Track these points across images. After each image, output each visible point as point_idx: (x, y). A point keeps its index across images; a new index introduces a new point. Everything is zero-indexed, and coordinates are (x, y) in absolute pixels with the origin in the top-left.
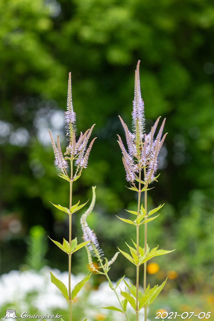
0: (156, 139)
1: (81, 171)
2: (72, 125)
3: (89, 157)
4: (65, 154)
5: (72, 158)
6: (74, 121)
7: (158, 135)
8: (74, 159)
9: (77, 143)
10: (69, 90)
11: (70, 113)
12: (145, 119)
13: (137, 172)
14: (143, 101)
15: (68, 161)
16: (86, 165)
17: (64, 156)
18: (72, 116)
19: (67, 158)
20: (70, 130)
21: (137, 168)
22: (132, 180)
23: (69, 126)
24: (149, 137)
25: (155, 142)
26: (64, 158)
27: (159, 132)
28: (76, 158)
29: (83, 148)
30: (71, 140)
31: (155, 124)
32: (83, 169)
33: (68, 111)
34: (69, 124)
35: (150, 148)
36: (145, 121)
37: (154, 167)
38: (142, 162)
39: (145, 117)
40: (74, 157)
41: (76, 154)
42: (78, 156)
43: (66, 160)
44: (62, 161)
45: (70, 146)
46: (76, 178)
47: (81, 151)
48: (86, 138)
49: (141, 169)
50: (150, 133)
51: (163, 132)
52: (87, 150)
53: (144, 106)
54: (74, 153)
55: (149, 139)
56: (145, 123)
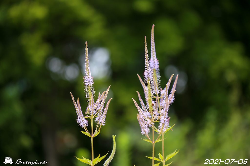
0: (171, 93)
1: (100, 128)
2: (91, 88)
3: (107, 115)
4: (86, 113)
5: (92, 117)
6: (92, 84)
7: (172, 90)
8: (93, 117)
9: (96, 104)
10: (87, 57)
11: (88, 77)
12: (160, 76)
13: (150, 126)
14: (158, 61)
15: (89, 120)
16: (104, 123)
17: (85, 115)
18: (90, 80)
19: (87, 117)
20: (88, 92)
21: (150, 123)
22: (146, 134)
23: (87, 89)
24: (164, 92)
25: (170, 96)
26: (85, 117)
27: (173, 87)
28: (95, 116)
29: (101, 107)
30: (90, 101)
31: (169, 81)
32: (101, 126)
33: (86, 75)
34: (88, 87)
35: (165, 102)
36: (160, 78)
37: (165, 122)
38: (154, 116)
39: (160, 74)
40: (93, 116)
41: (95, 113)
42: (98, 114)
43: (86, 119)
44: (83, 120)
45: (89, 106)
46: (96, 134)
47: (100, 110)
48: (103, 98)
49: (154, 123)
50: (165, 89)
51: (176, 87)
52: (104, 109)
53: (159, 64)
54: (93, 113)
55: (164, 94)
56: (160, 79)
